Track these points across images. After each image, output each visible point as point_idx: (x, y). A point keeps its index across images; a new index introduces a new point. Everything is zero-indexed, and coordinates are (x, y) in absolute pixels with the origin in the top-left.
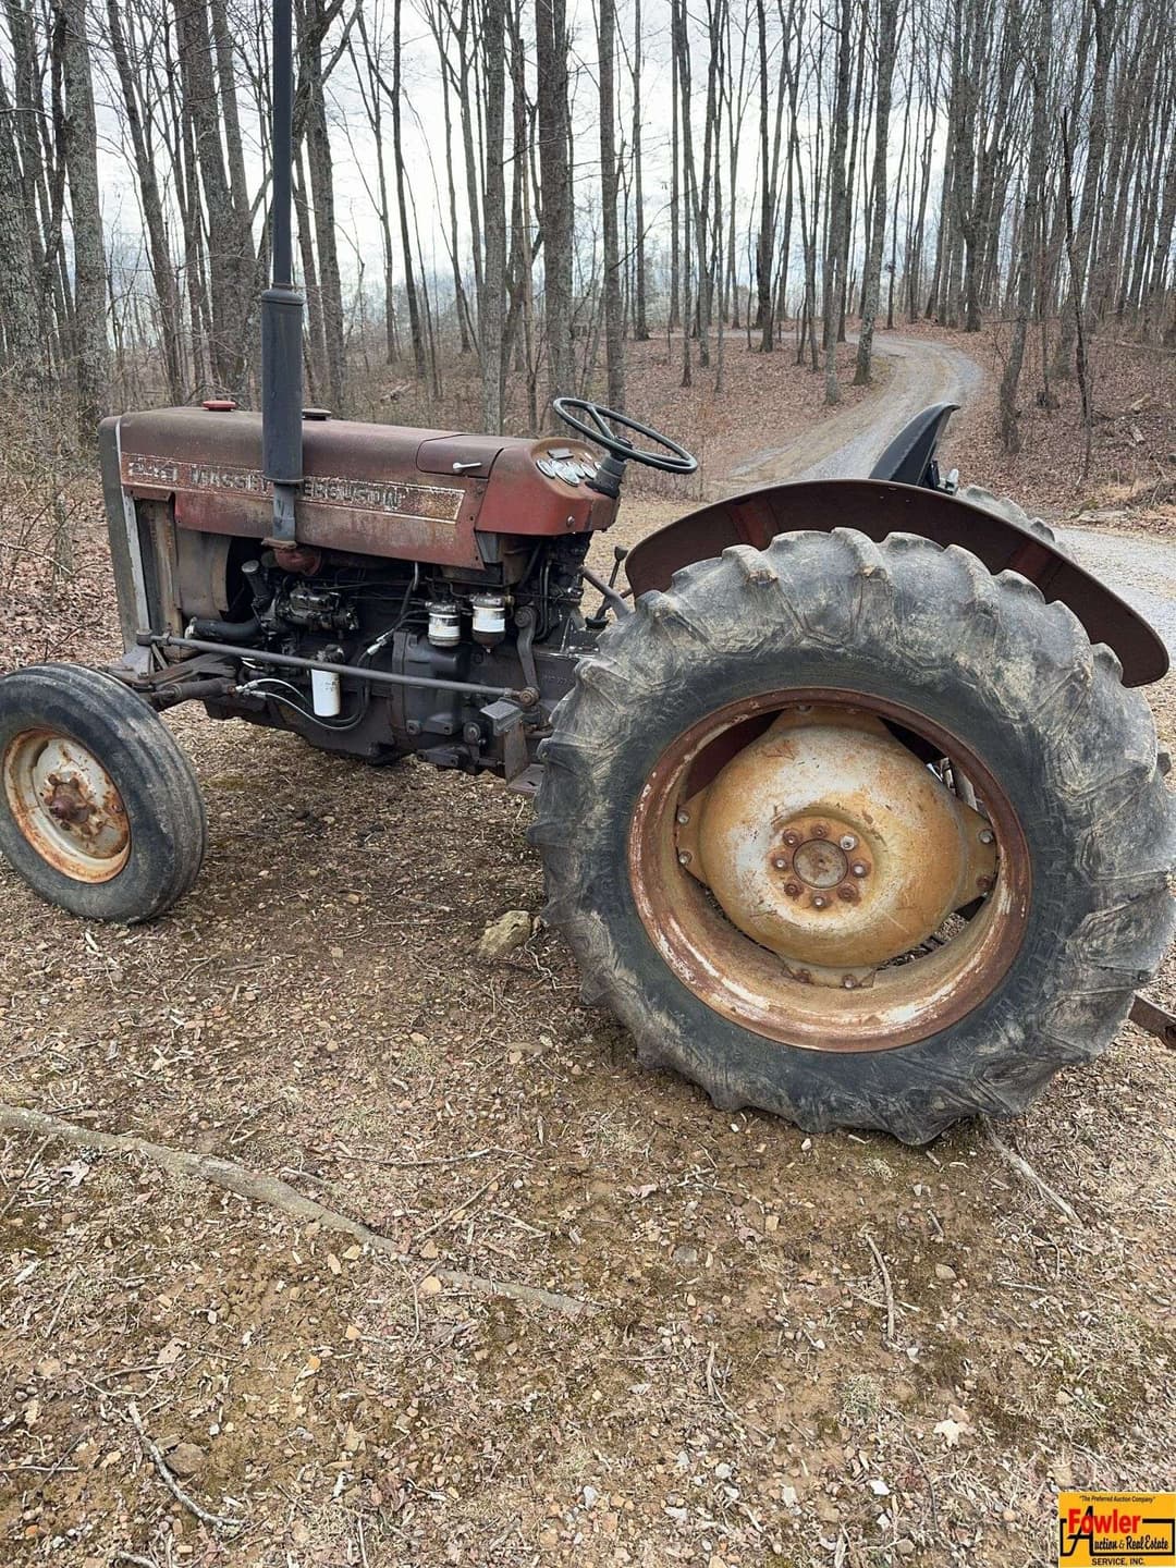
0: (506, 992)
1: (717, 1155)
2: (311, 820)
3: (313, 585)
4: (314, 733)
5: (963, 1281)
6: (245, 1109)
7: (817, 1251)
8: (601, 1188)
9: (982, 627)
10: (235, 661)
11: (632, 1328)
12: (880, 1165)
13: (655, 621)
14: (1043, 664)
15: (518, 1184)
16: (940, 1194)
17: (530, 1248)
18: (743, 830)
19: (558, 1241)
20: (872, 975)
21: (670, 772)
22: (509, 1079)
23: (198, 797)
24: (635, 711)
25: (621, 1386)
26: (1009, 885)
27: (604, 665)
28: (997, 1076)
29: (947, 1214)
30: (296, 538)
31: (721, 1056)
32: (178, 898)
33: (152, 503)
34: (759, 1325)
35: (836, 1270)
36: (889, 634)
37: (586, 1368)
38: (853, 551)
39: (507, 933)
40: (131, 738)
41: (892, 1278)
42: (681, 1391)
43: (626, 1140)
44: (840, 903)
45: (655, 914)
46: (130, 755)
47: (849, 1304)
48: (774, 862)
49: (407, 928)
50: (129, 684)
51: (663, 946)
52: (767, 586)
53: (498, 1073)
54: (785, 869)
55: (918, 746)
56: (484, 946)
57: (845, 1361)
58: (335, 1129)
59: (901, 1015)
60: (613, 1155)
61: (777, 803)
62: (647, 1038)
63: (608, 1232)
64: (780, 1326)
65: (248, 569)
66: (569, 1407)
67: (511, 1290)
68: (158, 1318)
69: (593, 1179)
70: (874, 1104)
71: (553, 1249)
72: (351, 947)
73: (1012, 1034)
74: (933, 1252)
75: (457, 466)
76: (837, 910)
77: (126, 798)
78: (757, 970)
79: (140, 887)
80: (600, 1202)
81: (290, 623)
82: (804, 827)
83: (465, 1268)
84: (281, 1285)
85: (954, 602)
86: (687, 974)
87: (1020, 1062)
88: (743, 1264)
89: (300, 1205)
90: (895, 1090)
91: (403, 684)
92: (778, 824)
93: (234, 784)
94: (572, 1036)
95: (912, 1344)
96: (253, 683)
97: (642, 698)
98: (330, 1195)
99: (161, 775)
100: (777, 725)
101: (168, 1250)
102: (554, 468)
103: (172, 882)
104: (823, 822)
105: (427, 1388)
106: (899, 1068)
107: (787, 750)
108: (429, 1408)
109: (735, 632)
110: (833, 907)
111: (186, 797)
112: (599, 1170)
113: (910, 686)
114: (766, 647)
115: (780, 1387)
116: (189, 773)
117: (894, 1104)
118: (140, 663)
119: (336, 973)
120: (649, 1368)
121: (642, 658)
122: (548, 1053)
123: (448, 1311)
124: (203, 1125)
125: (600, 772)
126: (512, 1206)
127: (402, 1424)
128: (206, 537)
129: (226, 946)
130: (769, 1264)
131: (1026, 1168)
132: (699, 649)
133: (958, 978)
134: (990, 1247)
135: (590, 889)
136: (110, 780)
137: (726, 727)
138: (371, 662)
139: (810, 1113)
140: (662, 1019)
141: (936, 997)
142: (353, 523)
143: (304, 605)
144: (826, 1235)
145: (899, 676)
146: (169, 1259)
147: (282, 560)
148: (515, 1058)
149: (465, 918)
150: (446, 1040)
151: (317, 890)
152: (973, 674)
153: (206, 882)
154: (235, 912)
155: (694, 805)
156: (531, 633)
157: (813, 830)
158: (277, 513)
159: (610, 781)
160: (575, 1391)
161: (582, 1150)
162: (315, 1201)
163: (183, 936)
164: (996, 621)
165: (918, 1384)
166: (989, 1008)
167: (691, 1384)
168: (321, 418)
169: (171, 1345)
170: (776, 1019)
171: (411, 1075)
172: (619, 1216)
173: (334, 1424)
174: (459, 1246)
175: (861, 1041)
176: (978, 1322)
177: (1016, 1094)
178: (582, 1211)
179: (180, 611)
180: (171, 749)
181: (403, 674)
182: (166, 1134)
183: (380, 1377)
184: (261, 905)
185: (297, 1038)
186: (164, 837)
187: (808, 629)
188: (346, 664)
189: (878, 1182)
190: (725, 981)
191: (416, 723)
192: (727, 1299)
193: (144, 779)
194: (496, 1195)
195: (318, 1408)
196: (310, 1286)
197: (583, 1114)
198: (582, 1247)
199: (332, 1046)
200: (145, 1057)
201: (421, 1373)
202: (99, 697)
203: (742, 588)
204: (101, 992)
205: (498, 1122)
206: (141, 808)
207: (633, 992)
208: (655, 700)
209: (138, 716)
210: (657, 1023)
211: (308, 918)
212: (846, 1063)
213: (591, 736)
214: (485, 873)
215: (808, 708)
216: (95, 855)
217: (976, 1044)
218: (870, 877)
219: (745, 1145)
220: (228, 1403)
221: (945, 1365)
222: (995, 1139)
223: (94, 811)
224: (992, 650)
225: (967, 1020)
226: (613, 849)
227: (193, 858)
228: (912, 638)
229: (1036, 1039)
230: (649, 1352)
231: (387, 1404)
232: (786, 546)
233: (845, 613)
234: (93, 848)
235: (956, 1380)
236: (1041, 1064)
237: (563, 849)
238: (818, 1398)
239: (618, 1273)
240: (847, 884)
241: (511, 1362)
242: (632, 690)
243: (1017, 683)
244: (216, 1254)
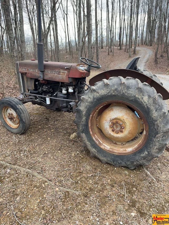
0: (73, 145)
1: (102, 170)
2: (47, 119)
3: (46, 85)
4: (47, 106)
5: (137, 191)
6: (33, 162)
7: (115, 185)
8: (84, 175)
9: (140, 91)
10: (36, 97)
11: (86, 196)
12: (126, 172)
13: (91, 90)
14: (149, 97)
15: (71, 174)
16: (135, 177)
17: (72, 184)
18: (105, 121)
19: (77, 183)
20: (126, 143)
21: (94, 113)
22: (72, 158)
23: (29, 116)
24: (89, 104)
25: (84, 205)
26: (145, 130)
27: (84, 97)
28: (144, 159)
29: (136, 180)
30: (43, 79)
31: (103, 155)
32: (27, 130)
33: (24, 74)
34: (106, 196)
35: (118, 188)
36: (126, 92)
37: (79, 202)
38: (121, 80)
39: (74, 136)
40: (19, 108)
41: (126, 190)
42: (92, 207)
43: (88, 167)
44: (120, 133)
45: (93, 134)
46: (19, 110)
47: (119, 194)
48: (110, 126)
49: (59, 135)
50: (19, 100)
51: (94, 138)
52: (108, 85)
53: (70, 157)
54: (112, 127)
55: (133, 110)
56: (70, 138)
57: (118, 203)
58: (46, 165)
59: (129, 149)
60: (86, 170)
61: (110, 117)
62: (92, 152)
63: (84, 182)
64: (109, 197)
65: (37, 83)
66: (76, 208)
67: (69, 190)
68: (17, 193)
69: (83, 173)
70: (125, 163)
71: (76, 184)
72: (51, 138)
73: (146, 153)
74: (133, 186)
75: (66, 68)
76: (120, 134)
77: (19, 116)
78: (108, 142)
79: (21, 129)
80: (84, 177)
81: (43, 91)
82: (115, 121)
83: (62, 187)
84: (35, 188)
85: (136, 87)
86: (98, 143)
87: (147, 157)
88: (104, 187)
89: (39, 176)
90: (128, 161)
91: (59, 100)
92: (111, 121)
93: (37, 114)
94: (82, 151)
95: (128, 200)
96: (38, 100)
97: (90, 102)
98: (44, 175)
99: (23, 113)
100: (111, 106)
101: (20, 183)
102: (81, 68)
103: (25, 128)
104: (117, 120)
105: (55, 205)
106: (129, 158)
107: (112, 110)
108: (55, 208)
109: (103, 92)
110: (119, 133)
111: (27, 116)
112: (84, 172)
113: (129, 100)
114: (108, 94)
115: (108, 206)
116: (28, 113)
117: (128, 163)
118: (21, 97)
119: (49, 142)
120: (88, 203)
121: (90, 96)
122: (78, 154)
123: (59, 193)
124: (27, 164)
125: (84, 113)
126: (70, 177)
127: (50, 210)
128: (31, 78)
129: (33, 137)
130: (108, 187)
131: (149, 173)
132: (98, 95)
133: (138, 144)
134: (142, 185)
135: (83, 130)
136: (17, 114)
137: (102, 106)
138: (55, 96)
139: (116, 164)
140: (94, 150)
141: (134, 147)
142: (51, 76)
143: (45, 88)
144: (117, 183)
145: (127, 98)
146: (20, 184)
147: (41, 82)
148: (73, 155)
149: (68, 134)
150: (63, 152)
151: (47, 129)
152: (139, 98)
153: (31, 128)
154: (35, 133)
155: (99, 118)
156: (77, 92)
157: (116, 122)
158: (40, 75)
159: (85, 115)
160: (77, 206)
161: (82, 169)
162: (42, 176)
163: (27, 136)
164: (142, 90)
165: (129, 207)
166: (142, 149)
167: (94, 206)
168: (47, 61)
169: (19, 197)
170: (111, 150)
171: (57, 157)
172: (86, 179)
173: (40, 210)
174: (62, 183)
175: (123, 153)
176: (139, 197)
177: (147, 162)
178: (81, 178)
179: (28, 89)
180: (25, 109)
181: (59, 98)
182: (21, 165)
183: (48, 203)
184: (39, 132)
185: (42, 151)
186: (24, 122)
187: (114, 92)
188: (51, 97)
189: (126, 175)
190: (103, 144)
191: (61, 105)
192: (101, 192)
193: (21, 114)
194: (68, 176)
195: (38, 207)
196: (39, 189)
197: (82, 164)
198: (80, 184)
199: (47, 153)
200: (20, 154)
201: (54, 203)
202: (15, 102)
203: (104, 85)
204: (15, 144)
205: (70, 164)
206: (20, 118)
207: (90, 145)
208: (92, 102)
209: (20, 105)
210: (93, 150)
211: (45, 133)
212: (121, 157)
213: (83, 107)
214: (71, 127)
215: (115, 103)
216: (15, 124)
217: (140, 154)
218: (124, 129)
219: (106, 169)
220: (26, 206)
221: (133, 204)
222: (144, 168)
223: (15, 118)
224: (141, 95)
225: (139, 151)
226: (86, 124)
227: (28, 125)
228: (129, 93)
229: (150, 154)
230: (88, 200)
231: (48, 207)
232: (111, 79)
233: (119, 89)
234: (15, 123)
235: (135, 206)
236: (150, 158)
237: (79, 124)
238: (113, 208)
239: (85, 188)
240: (121, 130)
241: (68, 201)
242: (88, 101)
243: (145, 100)
244: (27, 183)
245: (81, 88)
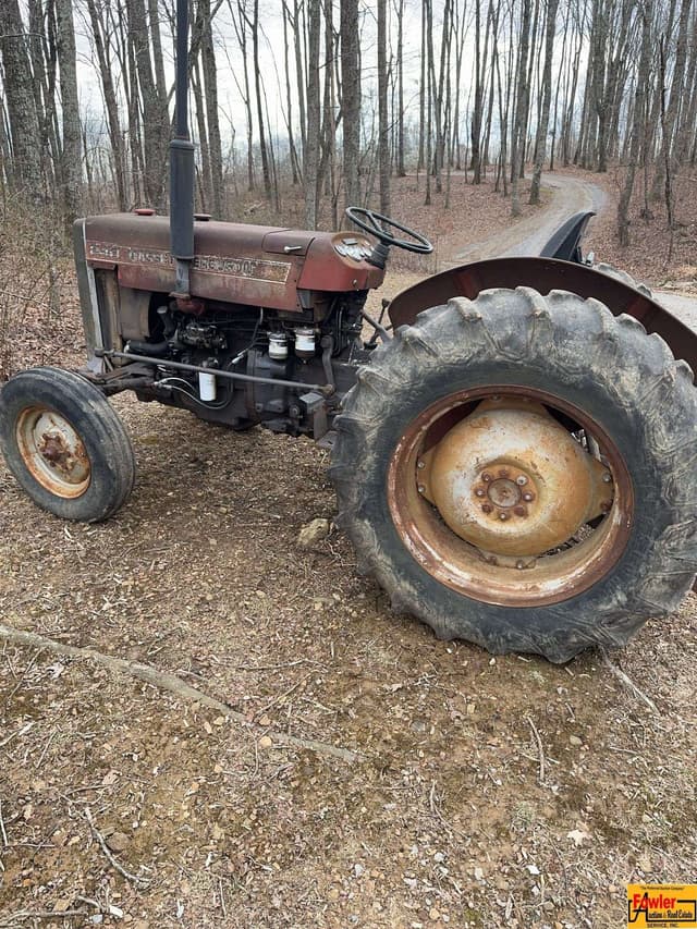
0: (313, 567)
1: (439, 666)
2: (199, 463)
3: (201, 321)
4: (200, 410)
5: (586, 746)
6: (157, 634)
7: (497, 726)
8: (368, 685)
9: (608, 348)
10: (154, 367)
11: (385, 770)
12: (537, 675)
13: (406, 343)
14: (645, 372)
15: (319, 682)
16: (573, 693)
17: (325, 720)
18: (457, 472)
19: (342, 716)
20: (534, 561)
21: (413, 437)
22: (314, 619)
23: (131, 448)
24: (392, 398)
25: (378, 804)
26: (620, 508)
27: (374, 370)
28: (610, 623)
29: (577, 705)
30: (190, 293)
31: (441, 607)
32: (119, 508)
33: (105, 271)
34: (462, 770)
35: (509, 738)
36: (550, 352)
37: (357, 793)
38: (529, 301)
39: (314, 532)
40: (91, 412)
41: (543, 744)
42: (414, 809)
43: (383, 656)
44: (515, 517)
45: (403, 522)
46: (90, 423)
47: (517, 758)
48: (476, 492)
49: (255, 528)
50: (90, 380)
51: (408, 541)
52: (475, 322)
53: (308, 615)
54: (482, 496)
55: (566, 422)
56: (300, 539)
57: (514, 793)
58: (210, 647)
59: (552, 586)
60: (376, 666)
61: (478, 456)
62: (397, 596)
63: (372, 712)
64: (475, 771)
65: (161, 311)
66: (347, 817)
67: (314, 745)
68: (103, 757)
69: (364, 680)
70: (534, 638)
71: (339, 721)
72: (221, 538)
73: (619, 598)
74: (569, 728)
75: (287, 248)
76: (514, 522)
77: (88, 448)
78: (464, 557)
79: (97, 501)
80: (368, 694)
81: (185, 344)
82: (495, 471)
83: (286, 732)
84: (176, 739)
85: (591, 333)
86: (422, 559)
87: (622, 615)
88: (453, 733)
89: (188, 692)
90: (547, 630)
91: (253, 382)
92: (479, 468)
93: (154, 440)
94: (352, 594)
95: (555, 783)
96: (164, 380)
97: (397, 391)
98: (207, 686)
99: (109, 435)
100: (478, 409)
101: (110, 717)
102: (344, 250)
103: (115, 498)
104: (507, 468)
105: (262, 803)
106: (550, 617)
107: (486, 424)
108: (263, 815)
109: (455, 350)
110: (511, 520)
111: (123, 448)
112: (367, 674)
113: (565, 386)
114: (474, 360)
115: (474, 807)
116: (125, 433)
117: (546, 639)
118: (97, 367)
119: (213, 554)
120: (395, 794)
121: (397, 366)
122: (338, 604)
123: (275, 757)
124: (132, 643)
125: (371, 436)
126: (315, 695)
127: (247, 824)
128: (136, 291)
129: (147, 537)
130: (469, 733)
131: (626, 679)
132: (433, 361)
133: (588, 564)
134: (603, 726)
135: (363, 506)
136: (79, 437)
137: (447, 410)
138: (235, 368)
139: (495, 643)
140: (406, 585)
141: (573, 575)
142: (224, 283)
143: (195, 333)
144: (504, 717)
145: (556, 378)
146: (110, 722)
147: (181, 306)
148: (318, 607)
149: (289, 523)
150: (277, 595)
151: (202, 505)
152: (602, 378)
153: (136, 499)
154: (154, 517)
155: (428, 456)
156: (331, 351)
157: (500, 473)
158: (179, 278)
159: (376, 441)
160: (349, 805)
161: (357, 662)
163: (123, 530)
164: (616, 345)
165: (557, 807)
166: (606, 581)
167: (420, 804)
168: (206, 219)
169: (111, 774)
170: (475, 586)
171: (255, 615)
172: (378, 702)
173: (206, 823)
174: (282, 718)
175: (527, 601)
176: (595, 771)
177: (621, 634)
178: (357, 699)
179: (121, 336)
180: (115, 419)
181: (253, 375)
182: (110, 648)
183: (234, 796)
184: (169, 513)
185: (188, 592)
186: (110, 472)
187: (500, 349)
188: (220, 369)
189: (536, 686)
190: (445, 563)
191: (261, 405)
192: (443, 754)
193: (99, 437)
194: (305, 688)
195: (197, 813)
196: (194, 740)
197: (358, 641)
198: (356, 720)
199: (209, 597)
200: (98, 602)
201: (258, 794)
202: (72, 387)
203: (460, 324)
204: (73, 563)
205: (307, 645)
206: (97, 454)
207: (389, 569)
208: (405, 392)
209: (95, 399)
210: (403, 588)
211: (196, 521)
212: (517, 614)
213: (366, 414)
214: (301, 496)
215: (499, 398)
216: (70, 482)
217: (597, 604)
218: (535, 502)
219: (455, 661)
220: (144, 809)
221: (574, 797)
222: (607, 661)
223: (69, 455)
224: (614, 363)
225: (592, 590)
226: (378, 483)
227: (128, 484)
228: (564, 355)
229: (634, 601)
230: (395, 785)
231: (238, 812)
232: (487, 297)
233: (523, 339)
234: (69, 478)
235: (581, 806)
236: (636, 616)
237: (348, 482)
238: (497, 814)
239: (377, 736)
240: (520, 506)
241: (312, 788)
242: (391, 386)
243: (628, 383)
244: (138, 720)
245: (348, 333)
